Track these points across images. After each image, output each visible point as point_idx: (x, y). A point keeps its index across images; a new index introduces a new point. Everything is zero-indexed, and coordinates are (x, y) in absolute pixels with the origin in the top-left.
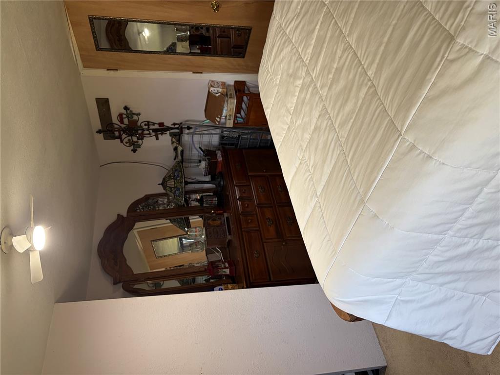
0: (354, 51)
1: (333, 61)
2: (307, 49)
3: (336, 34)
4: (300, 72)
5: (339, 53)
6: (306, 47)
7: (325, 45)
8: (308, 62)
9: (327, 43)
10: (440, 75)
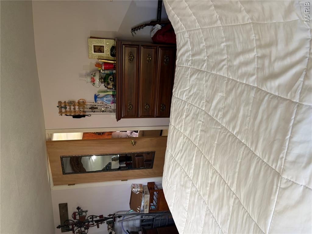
0: (219, 174)
1: (207, 179)
2: (190, 170)
3: (206, 163)
4: (188, 184)
5: (210, 175)
6: (189, 169)
7: (201, 169)
8: (192, 178)
9: (201, 167)
10: (279, 197)
